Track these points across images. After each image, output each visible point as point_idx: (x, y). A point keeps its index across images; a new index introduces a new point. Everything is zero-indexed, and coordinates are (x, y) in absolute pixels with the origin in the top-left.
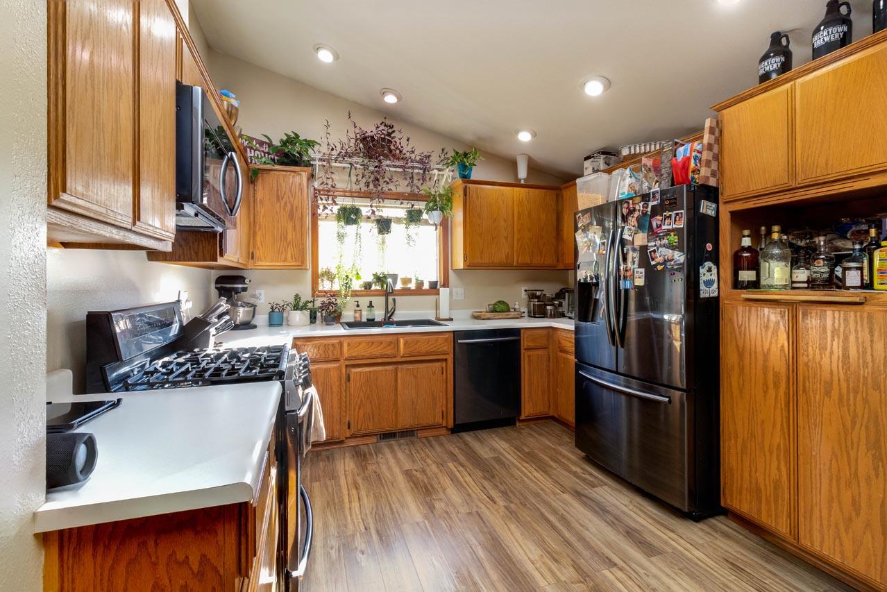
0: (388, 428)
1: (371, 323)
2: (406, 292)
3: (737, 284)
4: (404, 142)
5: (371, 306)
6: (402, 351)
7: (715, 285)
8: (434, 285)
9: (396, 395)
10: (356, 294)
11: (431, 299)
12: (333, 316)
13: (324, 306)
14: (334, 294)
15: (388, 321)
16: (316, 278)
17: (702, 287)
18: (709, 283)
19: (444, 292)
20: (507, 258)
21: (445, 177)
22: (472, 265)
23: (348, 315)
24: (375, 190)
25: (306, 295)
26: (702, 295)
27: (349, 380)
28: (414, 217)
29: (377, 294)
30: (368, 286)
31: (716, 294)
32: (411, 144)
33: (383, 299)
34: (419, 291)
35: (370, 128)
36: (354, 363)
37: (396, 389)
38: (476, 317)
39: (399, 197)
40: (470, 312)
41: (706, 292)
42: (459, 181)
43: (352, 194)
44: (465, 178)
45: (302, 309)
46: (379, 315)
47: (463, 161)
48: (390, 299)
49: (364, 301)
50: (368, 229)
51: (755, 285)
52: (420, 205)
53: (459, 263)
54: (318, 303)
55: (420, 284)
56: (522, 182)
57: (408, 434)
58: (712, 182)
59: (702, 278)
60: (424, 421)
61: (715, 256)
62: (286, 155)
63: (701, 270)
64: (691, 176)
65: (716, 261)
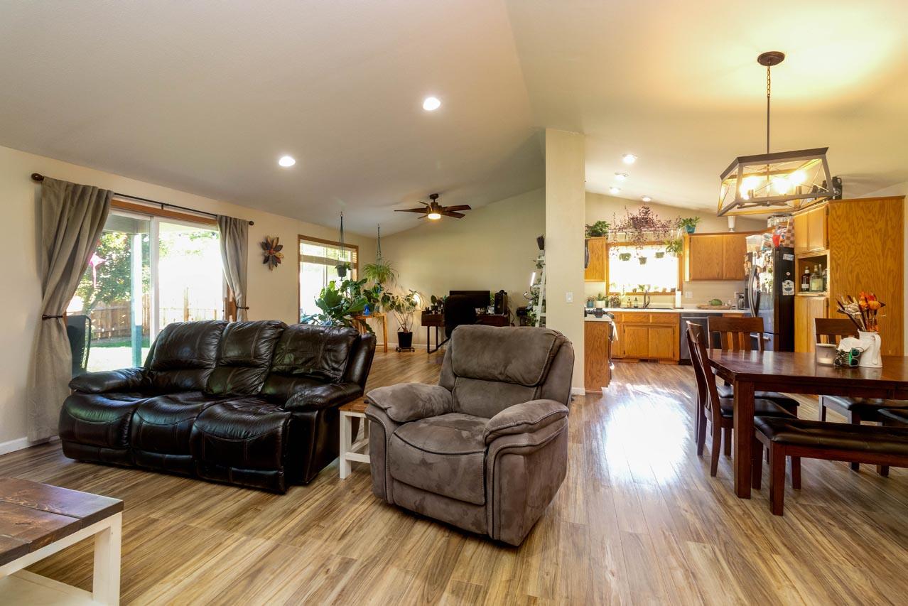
0: (643, 355)
1: (636, 307)
2: (656, 294)
3: (801, 290)
4: (654, 217)
5: (636, 300)
6: (651, 321)
7: (793, 290)
8: (673, 291)
9: (648, 341)
10: (628, 294)
11: (670, 297)
12: (617, 304)
13: (612, 300)
14: (617, 294)
15: (646, 306)
16: (608, 286)
17: (784, 291)
18: (788, 289)
19: (678, 294)
20: (718, 275)
21: (679, 233)
22: (694, 279)
23: (624, 304)
24: (638, 242)
25: (604, 294)
26: (784, 294)
27: (625, 332)
28: (660, 255)
29: (639, 294)
30: (635, 290)
31: (793, 294)
32: (657, 216)
33: (643, 297)
34: (664, 293)
35: (636, 212)
36: (627, 324)
37: (648, 339)
38: (699, 308)
39: (652, 243)
40: (696, 305)
41: (785, 293)
42: (687, 235)
43: (626, 244)
44: (691, 233)
45: (602, 300)
46: (641, 304)
47: (689, 224)
48: (647, 297)
49: (633, 298)
50: (634, 261)
51: (808, 290)
52: (663, 249)
53: (687, 278)
54: (610, 297)
55: (665, 290)
56: (732, 231)
57: (654, 361)
58: (791, 246)
59: (784, 287)
60: (662, 356)
61: (792, 278)
62: (596, 231)
63: (783, 284)
64: (780, 243)
65: (793, 280)
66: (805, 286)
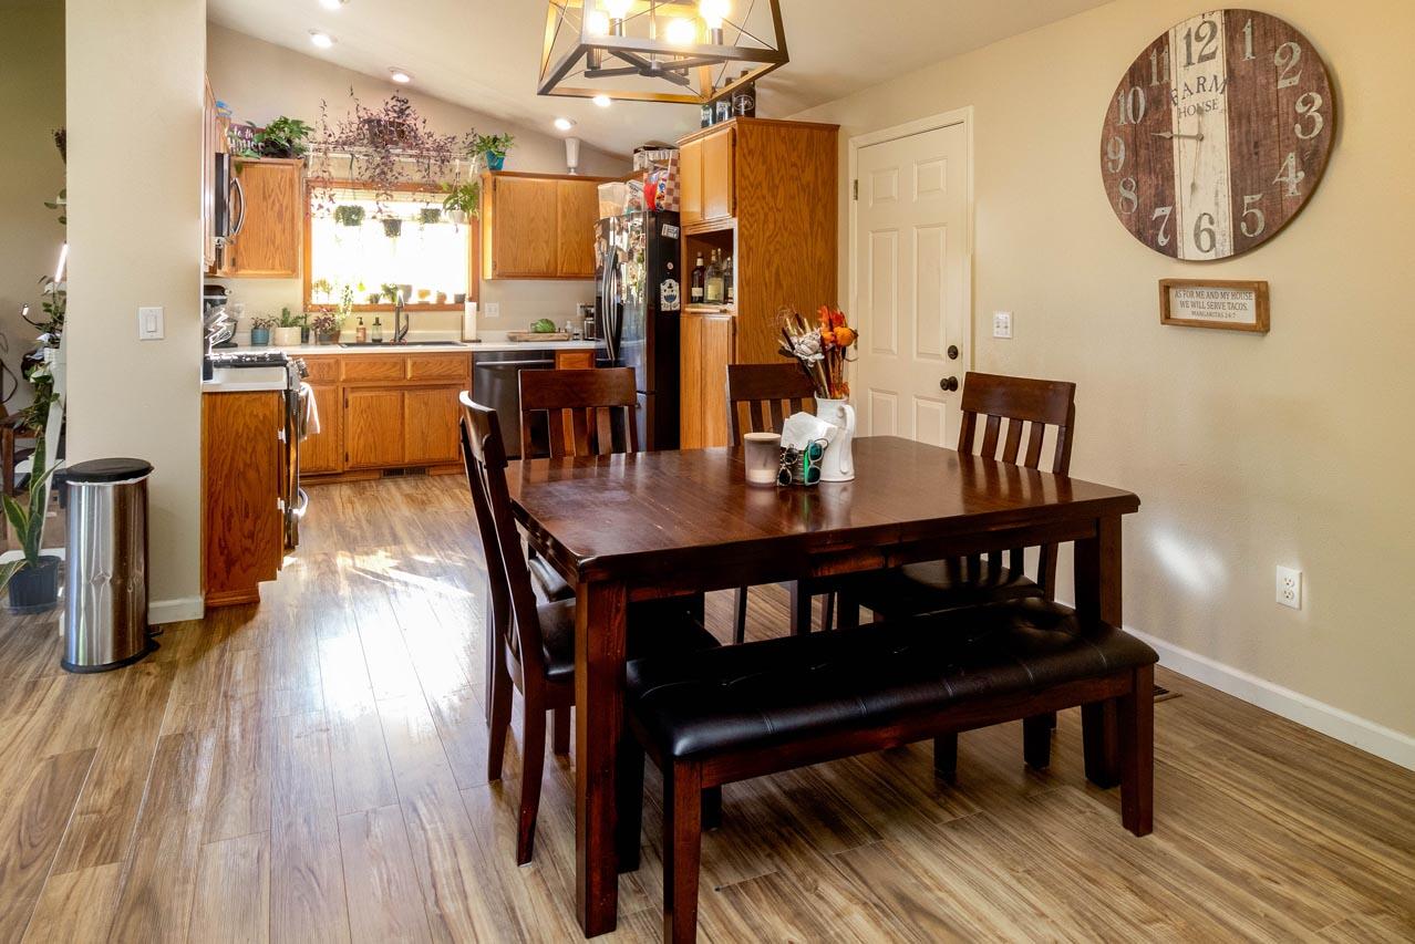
0: (391, 459)
1: (378, 342)
2: (424, 307)
3: (691, 300)
4: (420, 125)
5: (377, 323)
6: (409, 375)
7: (677, 300)
8: (460, 300)
9: (403, 424)
10: (358, 309)
11: (456, 315)
12: (330, 334)
13: (319, 323)
14: (332, 309)
15: (399, 340)
16: (308, 290)
17: (663, 301)
18: (670, 298)
19: (470, 306)
20: (548, 268)
21: (471, 169)
22: (502, 274)
23: (349, 334)
24: (381, 181)
25: (297, 310)
26: (663, 309)
27: (347, 406)
28: (430, 216)
29: (386, 308)
30: (375, 299)
31: (678, 308)
32: (428, 124)
33: (393, 315)
34: (441, 306)
35: (378, 107)
36: (354, 385)
37: (403, 417)
38: (512, 339)
39: (413, 188)
40: (504, 333)
41: (665, 306)
42: (488, 173)
43: (355, 185)
44: (496, 170)
45: (291, 325)
46: (388, 333)
47: (491, 150)
48: (402, 315)
49: (370, 318)
50: (371, 228)
51: (701, 300)
52: (437, 203)
53: (488, 273)
54: (312, 319)
55: (442, 297)
56: (572, 173)
57: (417, 470)
58: (674, 208)
59: (663, 294)
60: (436, 455)
61: (676, 275)
62: (274, 144)
63: (663, 287)
64: (656, 201)
65: (678, 280)
66: (696, 292)
